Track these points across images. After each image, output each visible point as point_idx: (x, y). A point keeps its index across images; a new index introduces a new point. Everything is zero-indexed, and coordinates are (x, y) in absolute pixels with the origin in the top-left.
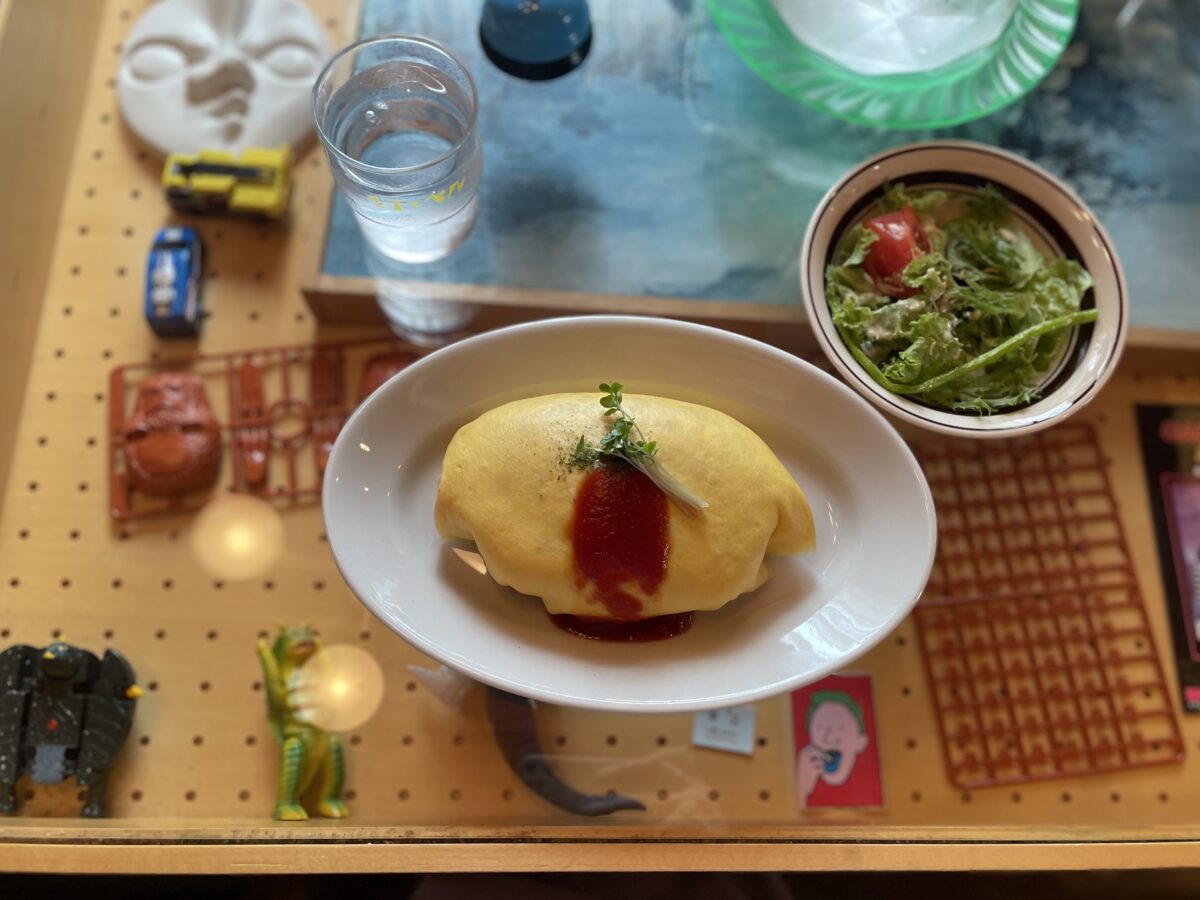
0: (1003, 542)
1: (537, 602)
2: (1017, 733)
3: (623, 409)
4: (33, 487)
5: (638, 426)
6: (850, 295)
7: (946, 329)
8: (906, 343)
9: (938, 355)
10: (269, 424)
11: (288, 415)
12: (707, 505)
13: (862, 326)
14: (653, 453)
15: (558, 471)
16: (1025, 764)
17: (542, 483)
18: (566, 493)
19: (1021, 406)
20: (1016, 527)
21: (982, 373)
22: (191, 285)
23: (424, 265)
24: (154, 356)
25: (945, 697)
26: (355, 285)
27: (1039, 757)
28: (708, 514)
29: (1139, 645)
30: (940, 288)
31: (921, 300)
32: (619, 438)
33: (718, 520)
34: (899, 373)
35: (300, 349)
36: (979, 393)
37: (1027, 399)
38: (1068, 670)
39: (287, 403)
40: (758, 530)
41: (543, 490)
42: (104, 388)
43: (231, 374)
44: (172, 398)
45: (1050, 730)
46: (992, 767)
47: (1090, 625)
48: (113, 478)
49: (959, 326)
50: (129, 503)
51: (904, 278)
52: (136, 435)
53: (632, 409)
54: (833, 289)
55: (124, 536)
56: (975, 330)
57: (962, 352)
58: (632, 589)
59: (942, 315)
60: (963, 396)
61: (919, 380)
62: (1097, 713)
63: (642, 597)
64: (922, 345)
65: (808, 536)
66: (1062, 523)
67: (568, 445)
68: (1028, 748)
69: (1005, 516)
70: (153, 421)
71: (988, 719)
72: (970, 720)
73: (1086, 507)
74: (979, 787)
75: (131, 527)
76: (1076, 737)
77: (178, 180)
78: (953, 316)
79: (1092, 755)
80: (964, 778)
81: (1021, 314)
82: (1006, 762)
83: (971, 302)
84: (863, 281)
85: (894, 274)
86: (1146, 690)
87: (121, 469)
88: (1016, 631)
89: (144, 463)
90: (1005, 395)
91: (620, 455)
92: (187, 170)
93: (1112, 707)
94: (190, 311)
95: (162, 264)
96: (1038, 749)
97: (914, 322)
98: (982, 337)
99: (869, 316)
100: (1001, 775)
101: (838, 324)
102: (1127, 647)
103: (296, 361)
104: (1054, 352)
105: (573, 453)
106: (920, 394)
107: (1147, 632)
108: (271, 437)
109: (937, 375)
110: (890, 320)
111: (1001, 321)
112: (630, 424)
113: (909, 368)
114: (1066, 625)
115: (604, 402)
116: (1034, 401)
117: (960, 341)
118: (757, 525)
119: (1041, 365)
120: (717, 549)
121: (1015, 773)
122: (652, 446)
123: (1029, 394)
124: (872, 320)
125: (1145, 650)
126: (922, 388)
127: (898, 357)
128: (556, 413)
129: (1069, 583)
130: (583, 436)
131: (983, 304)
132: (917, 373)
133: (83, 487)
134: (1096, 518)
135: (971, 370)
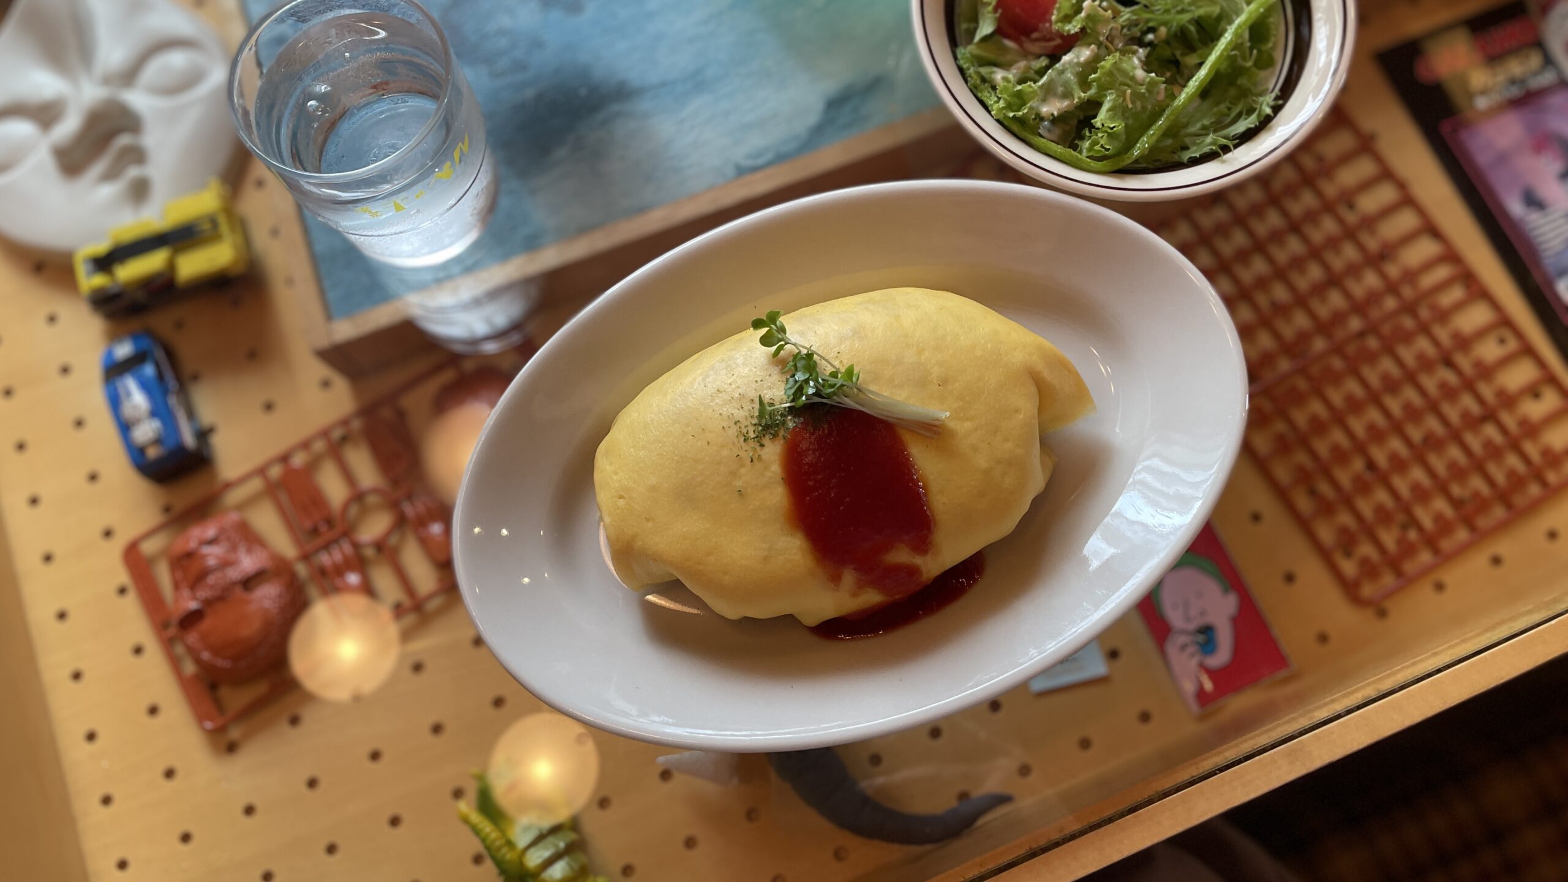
0: (1292, 288)
1: (789, 620)
2: (1407, 510)
3: (793, 341)
4: (91, 737)
5: (820, 353)
6: (999, 75)
7: (1135, 68)
8: (1092, 106)
9: (1139, 104)
10: (348, 533)
11: (365, 511)
12: (948, 414)
13: (1031, 108)
14: (854, 379)
15: (747, 451)
16: (1431, 542)
17: (734, 474)
18: (769, 474)
19: (1265, 123)
20: (1298, 263)
21: (1197, 102)
22: (173, 401)
23: (457, 260)
24: (167, 509)
25: (1304, 503)
26: (380, 317)
27: (1444, 527)
28: (952, 424)
29: (1502, 341)
30: (1106, 21)
31: (1090, 45)
32: (807, 381)
33: (968, 425)
34: (1102, 146)
35: (345, 422)
36: (1204, 128)
37: (1268, 111)
38: (1434, 407)
39: (358, 497)
40: (1021, 416)
41: (738, 484)
42: (123, 577)
43: (272, 490)
44: (213, 554)
45: (1443, 489)
46: (1395, 564)
47: (1436, 342)
48: (186, 685)
49: (1148, 56)
50: (219, 705)
51: (1056, 27)
52: (190, 620)
53: (802, 334)
54: (975, 77)
55: (232, 748)
56: (1167, 52)
57: (1166, 88)
58: (901, 556)
59: (1123, 53)
60: (1188, 141)
61: (1129, 146)
62: (1488, 444)
63: (919, 561)
64: (1114, 100)
65: (1080, 395)
66: (1350, 234)
67: (746, 414)
68: (1427, 522)
69: (1281, 256)
70: (204, 593)
71: (1365, 507)
72: (1345, 518)
73: (1371, 202)
74: (1390, 594)
75: (234, 733)
76: (1477, 483)
77: (99, 280)
78: (1135, 47)
79: (1504, 497)
80: (1368, 590)
81: (1215, 10)
82: (1407, 550)
83: (1148, 20)
84: (1005, 50)
85: (1041, 25)
86: (1533, 391)
87: (190, 668)
88: (1353, 387)
89: (216, 651)
90: (1239, 116)
91: (817, 400)
92: (104, 263)
93: (1503, 430)
94: (189, 439)
95: (128, 394)
96: (1439, 518)
97: (1093, 76)
98: (1179, 57)
99: (1034, 92)
100: (1409, 567)
101: (1001, 117)
102: (1490, 351)
103: (344, 439)
104: (1273, 39)
105: (755, 421)
106: (1137, 161)
107: (1505, 322)
108: (356, 546)
109: (1148, 127)
110: (1062, 86)
111: (1192, 28)
112: (809, 356)
113: (1112, 136)
114: (1408, 354)
115: (765, 341)
116: (1277, 109)
117: (1157, 75)
118: (1017, 411)
119: (1265, 62)
120: (982, 461)
121: (1425, 557)
122: (850, 372)
123: (1268, 105)
124: (1041, 95)
125: (1512, 344)
126: (1136, 152)
127: (1092, 127)
128: (711, 379)
129: (1390, 303)
130: (760, 396)
131: (1167, 17)
132: (1123, 137)
133: (153, 710)
134: (1387, 212)
135: (1185, 105)
